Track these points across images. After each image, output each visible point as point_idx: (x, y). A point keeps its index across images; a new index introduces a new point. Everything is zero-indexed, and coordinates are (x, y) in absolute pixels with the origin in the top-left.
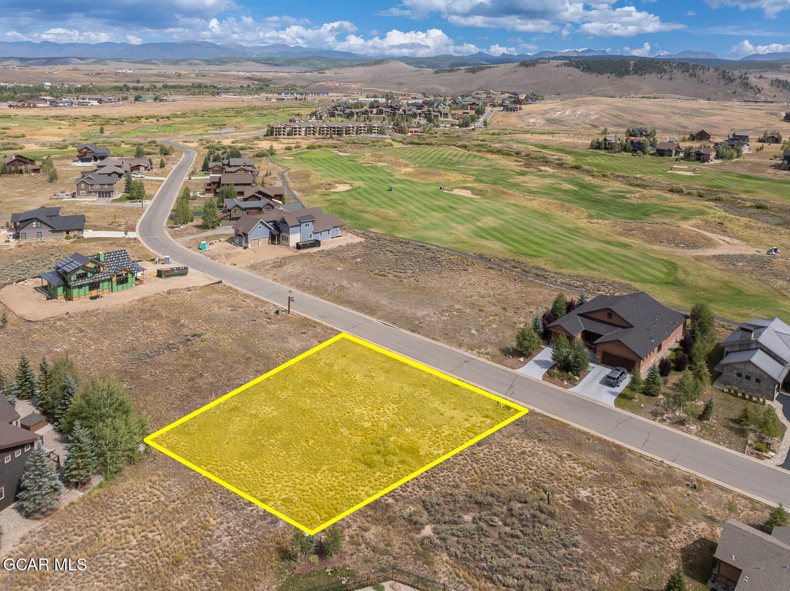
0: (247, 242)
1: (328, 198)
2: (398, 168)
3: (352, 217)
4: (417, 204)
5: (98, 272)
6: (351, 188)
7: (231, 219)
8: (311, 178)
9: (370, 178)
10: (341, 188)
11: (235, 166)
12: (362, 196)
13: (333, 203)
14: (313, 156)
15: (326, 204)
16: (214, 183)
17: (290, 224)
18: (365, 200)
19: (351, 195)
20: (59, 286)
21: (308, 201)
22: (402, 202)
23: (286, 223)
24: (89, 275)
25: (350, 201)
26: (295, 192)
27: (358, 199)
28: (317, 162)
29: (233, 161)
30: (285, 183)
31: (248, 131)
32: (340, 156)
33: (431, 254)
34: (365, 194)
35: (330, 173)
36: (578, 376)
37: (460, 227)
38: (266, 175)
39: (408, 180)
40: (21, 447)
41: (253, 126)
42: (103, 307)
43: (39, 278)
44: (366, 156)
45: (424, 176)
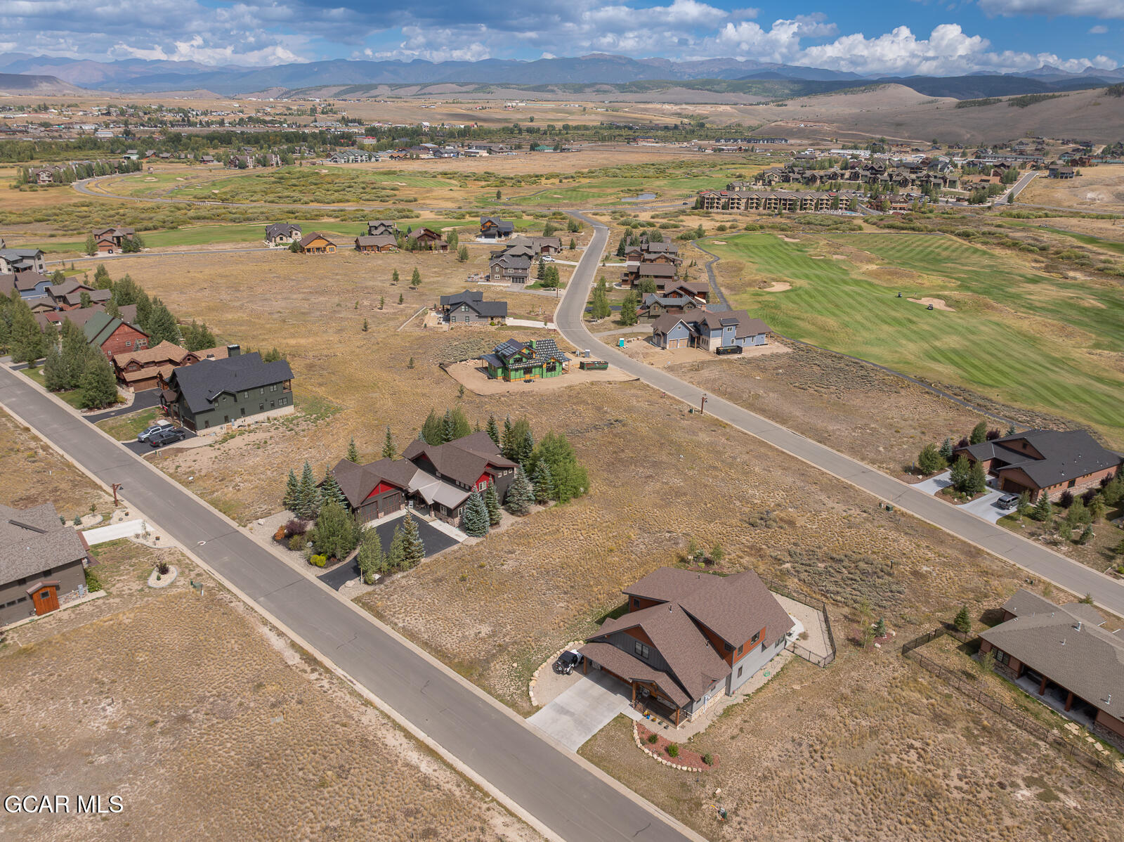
0: (665, 342)
1: (760, 299)
2: (859, 264)
3: (783, 324)
4: (867, 313)
5: (531, 358)
6: (789, 288)
7: (650, 317)
8: (744, 273)
9: (818, 277)
10: (778, 287)
11: (655, 252)
12: (802, 299)
13: (765, 305)
14: (750, 242)
15: (756, 307)
16: (632, 273)
17: (711, 327)
18: (803, 304)
19: (788, 297)
20: (499, 368)
21: (737, 301)
22: (848, 310)
23: (707, 325)
24: (524, 360)
25: (786, 305)
26: (723, 289)
27: (794, 303)
28: (754, 250)
29: (654, 246)
30: (712, 277)
31: (672, 200)
32: (786, 243)
33: (863, 372)
34: (806, 297)
35: (768, 267)
36: (971, 496)
37: (911, 346)
38: (690, 266)
39: (866, 281)
40: (507, 468)
41: (678, 193)
42: (536, 390)
43: (479, 359)
44: (820, 245)
45: (889, 277)
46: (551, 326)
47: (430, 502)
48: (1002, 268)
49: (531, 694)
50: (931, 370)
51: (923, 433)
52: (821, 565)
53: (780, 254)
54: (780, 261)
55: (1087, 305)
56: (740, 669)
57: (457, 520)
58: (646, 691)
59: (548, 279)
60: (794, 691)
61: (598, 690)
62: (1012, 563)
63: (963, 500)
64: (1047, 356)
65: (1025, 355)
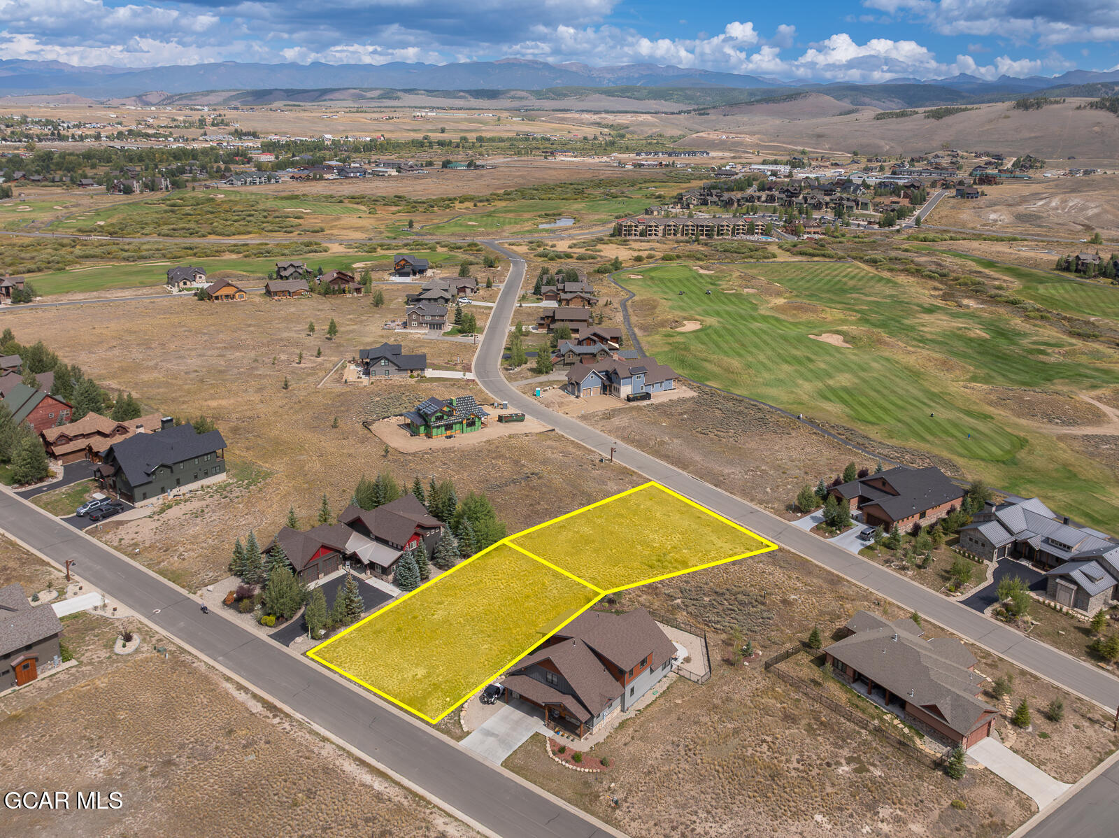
0: (579, 390)
1: (671, 340)
2: (768, 298)
3: (691, 367)
5: (452, 415)
6: (700, 327)
7: (565, 365)
8: (657, 311)
9: (728, 313)
10: (690, 326)
11: (571, 292)
12: (711, 339)
13: (675, 347)
15: (666, 349)
16: (548, 317)
17: (621, 375)
18: (711, 345)
19: (697, 338)
21: (649, 343)
23: (617, 373)
24: (445, 417)
25: (696, 347)
26: (636, 330)
27: (703, 343)
29: (570, 286)
30: (627, 317)
31: (591, 226)
32: (701, 276)
33: (760, 415)
34: (715, 337)
35: (682, 304)
36: (840, 530)
37: (807, 386)
38: (606, 305)
39: (773, 317)
40: (434, 528)
41: (597, 217)
42: (457, 445)
43: (401, 415)
44: (733, 277)
45: (795, 312)
46: (470, 376)
47: (366, 562)
48: (903, 298)
49: (462, 722)
50: (822, 410)
51: (806, 473)
52: (707, 599)
53: (693, 288)
54: (693, 296)
55: (973, 335)
56: (632, 690)
57: (391, 577)
58: (557, 712)
59: (465, 325)
60: (676, 705)
61: (518, 714)
62: (866, 587)
63: (833, 534)
64: (926, 391)
65: (907, 391)
